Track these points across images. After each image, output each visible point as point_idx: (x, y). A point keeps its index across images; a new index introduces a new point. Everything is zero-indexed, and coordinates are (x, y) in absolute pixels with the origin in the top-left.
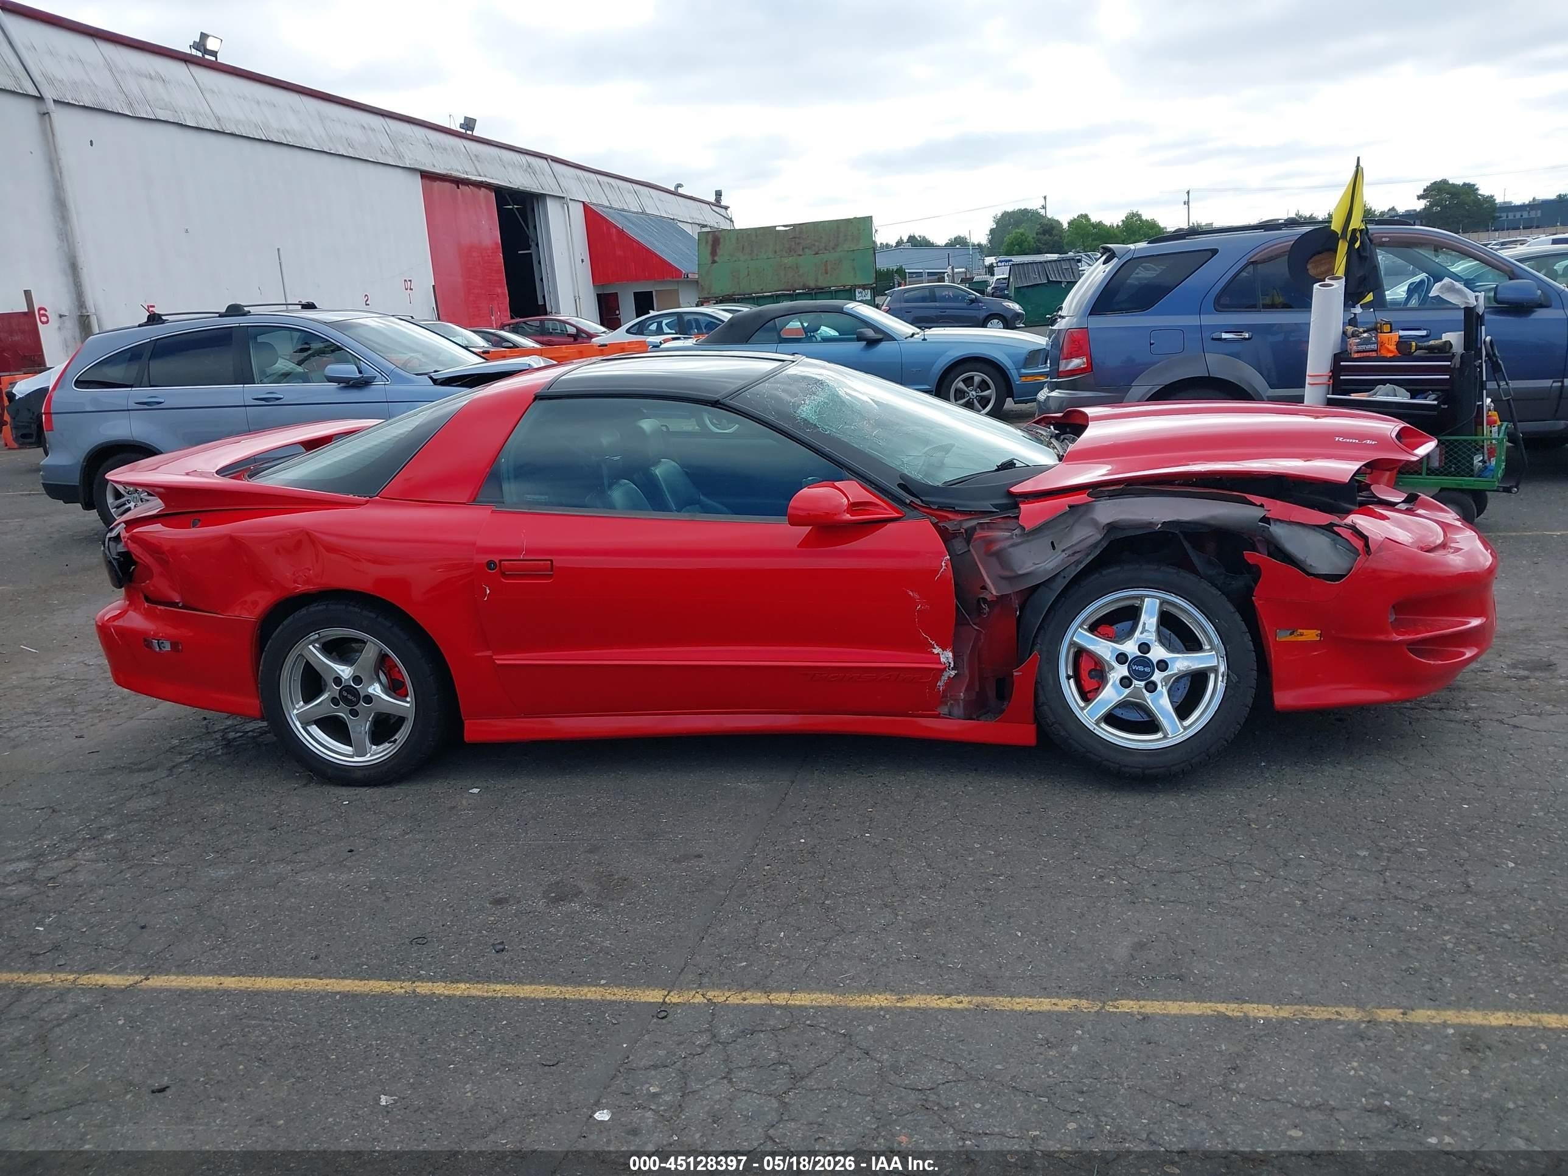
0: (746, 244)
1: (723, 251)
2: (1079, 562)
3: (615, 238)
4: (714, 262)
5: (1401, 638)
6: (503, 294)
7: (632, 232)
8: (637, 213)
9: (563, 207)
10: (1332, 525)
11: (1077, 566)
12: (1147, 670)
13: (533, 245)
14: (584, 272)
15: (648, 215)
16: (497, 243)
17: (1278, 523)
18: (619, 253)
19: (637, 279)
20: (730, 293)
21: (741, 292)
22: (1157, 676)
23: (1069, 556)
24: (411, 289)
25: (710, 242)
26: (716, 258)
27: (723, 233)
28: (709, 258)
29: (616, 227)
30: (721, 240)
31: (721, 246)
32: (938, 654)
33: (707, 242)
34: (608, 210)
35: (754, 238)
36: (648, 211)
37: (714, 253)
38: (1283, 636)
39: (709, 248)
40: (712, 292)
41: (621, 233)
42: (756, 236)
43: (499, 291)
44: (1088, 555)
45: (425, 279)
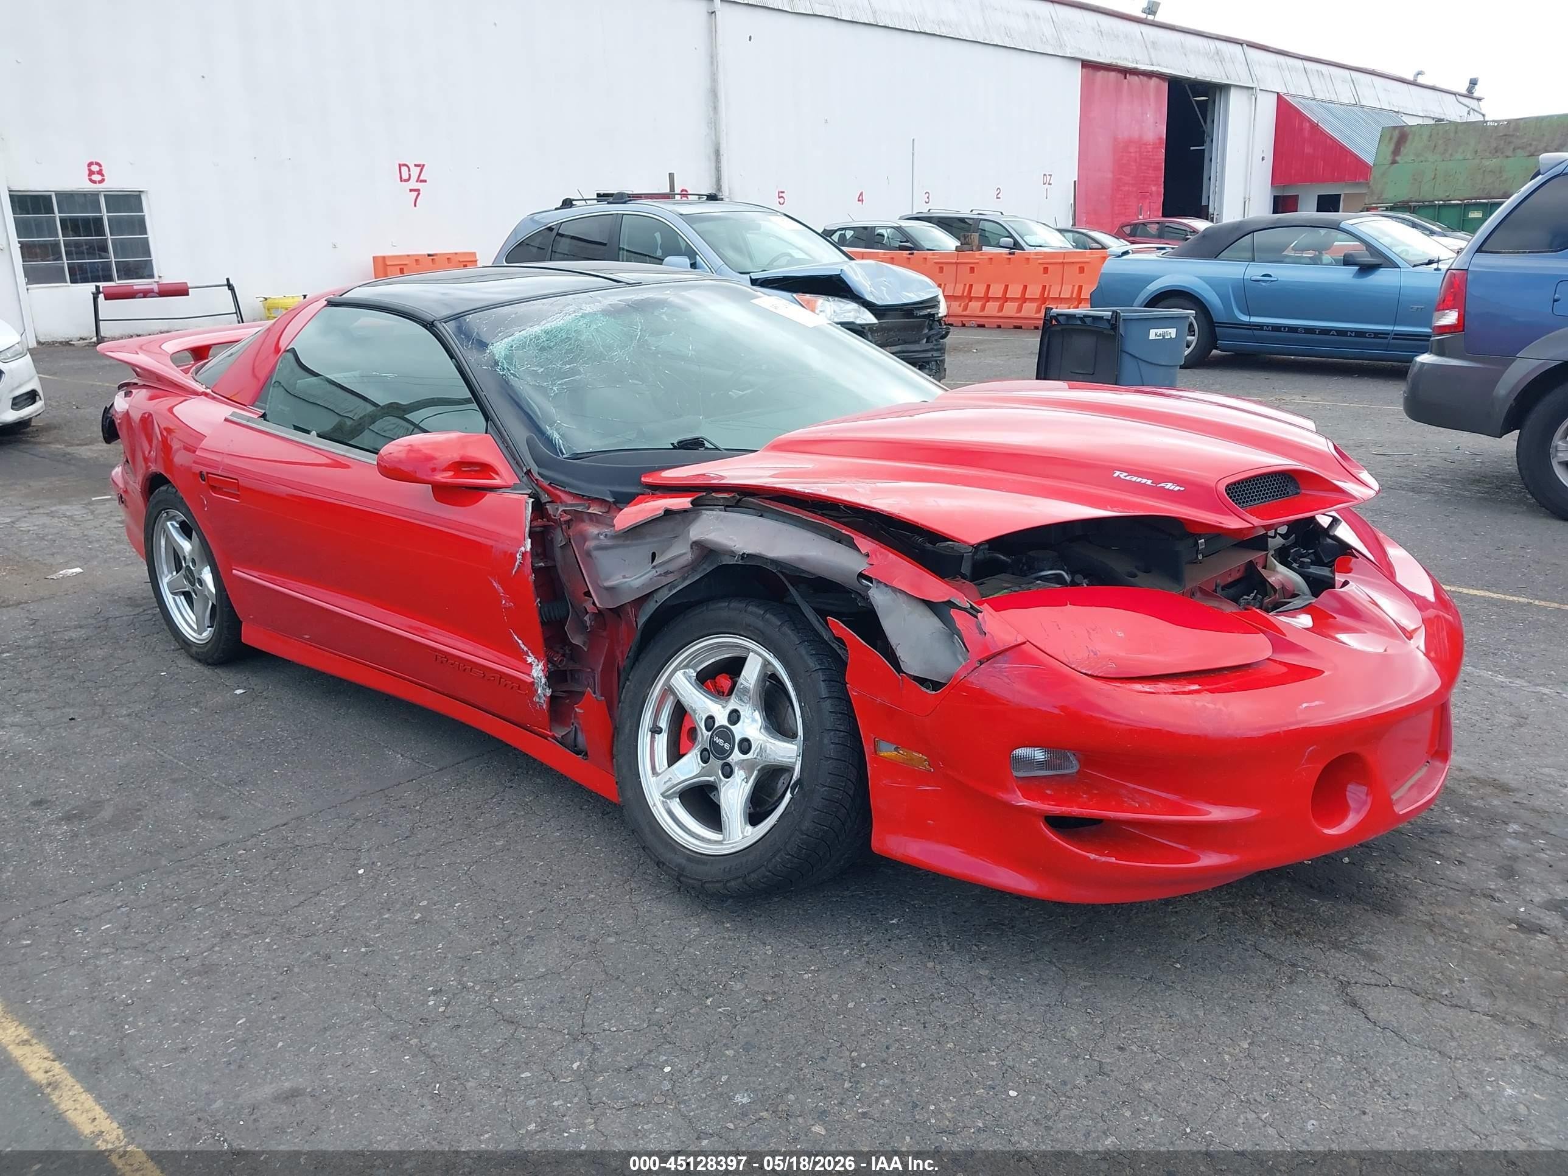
0: (1440, 142)
1: (1408, 149)
2: (671, 585)
3: (1306, 134)
4: (1394, 162)
5: (1026, 803)
6: (1158, 193)
7: (1332, 128)
8: (1347, 105)
9: (1251, 99)
10: (950, 604)
11: (670, 590)
12: (727, 746)
13: (1208, 140)
14: (1263, 171)
15: (1362, 107)
16: (1160, 139)
17: (882, 586)
18: (1308, 150)
19: (1322, 180)
20: (1406, 199)
21: (1420, 198)
22: (736, 756)
23: (660, 575)
24: (1050, 184)
25: (1395, 139)
26: (1398, 158)
27: (1413, 129)
28: (1389, 158)
29: (1309, 121)
30: (1410, 137)
31: (1408, 144)
32: (531, 665)
33: (1391, 139)
34: (1310, 101)
35: (1452, 135)
36: (1364, 103)
37: (1396, 152)
38: (888, 751)
39: (1392, 147)
40: (1384, 196)
41: (1315, 127)
42: (1456, 132)
43: (1154, 189)
44: (684, 579)
45: (1068, 172)
